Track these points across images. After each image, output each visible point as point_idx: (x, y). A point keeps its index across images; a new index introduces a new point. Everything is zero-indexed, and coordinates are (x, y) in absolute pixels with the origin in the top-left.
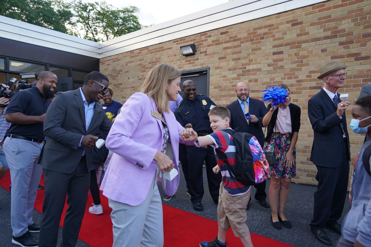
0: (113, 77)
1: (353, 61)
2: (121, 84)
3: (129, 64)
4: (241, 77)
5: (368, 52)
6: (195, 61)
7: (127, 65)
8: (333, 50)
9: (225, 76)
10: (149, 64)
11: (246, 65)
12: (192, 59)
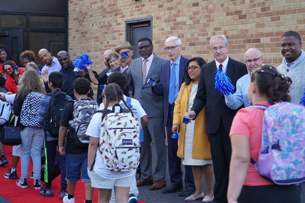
0: (80, 21)
1: (237, 19)
2: (86, 32)
3: (93, 6)
4: (173, 31)
5: (246, 10)
6: (142, 8)
7: (91, 7)
8: (227, 6)
9: (162, 29)
10: (108, 7)
11: (176, 17)
12: (140, 5)
